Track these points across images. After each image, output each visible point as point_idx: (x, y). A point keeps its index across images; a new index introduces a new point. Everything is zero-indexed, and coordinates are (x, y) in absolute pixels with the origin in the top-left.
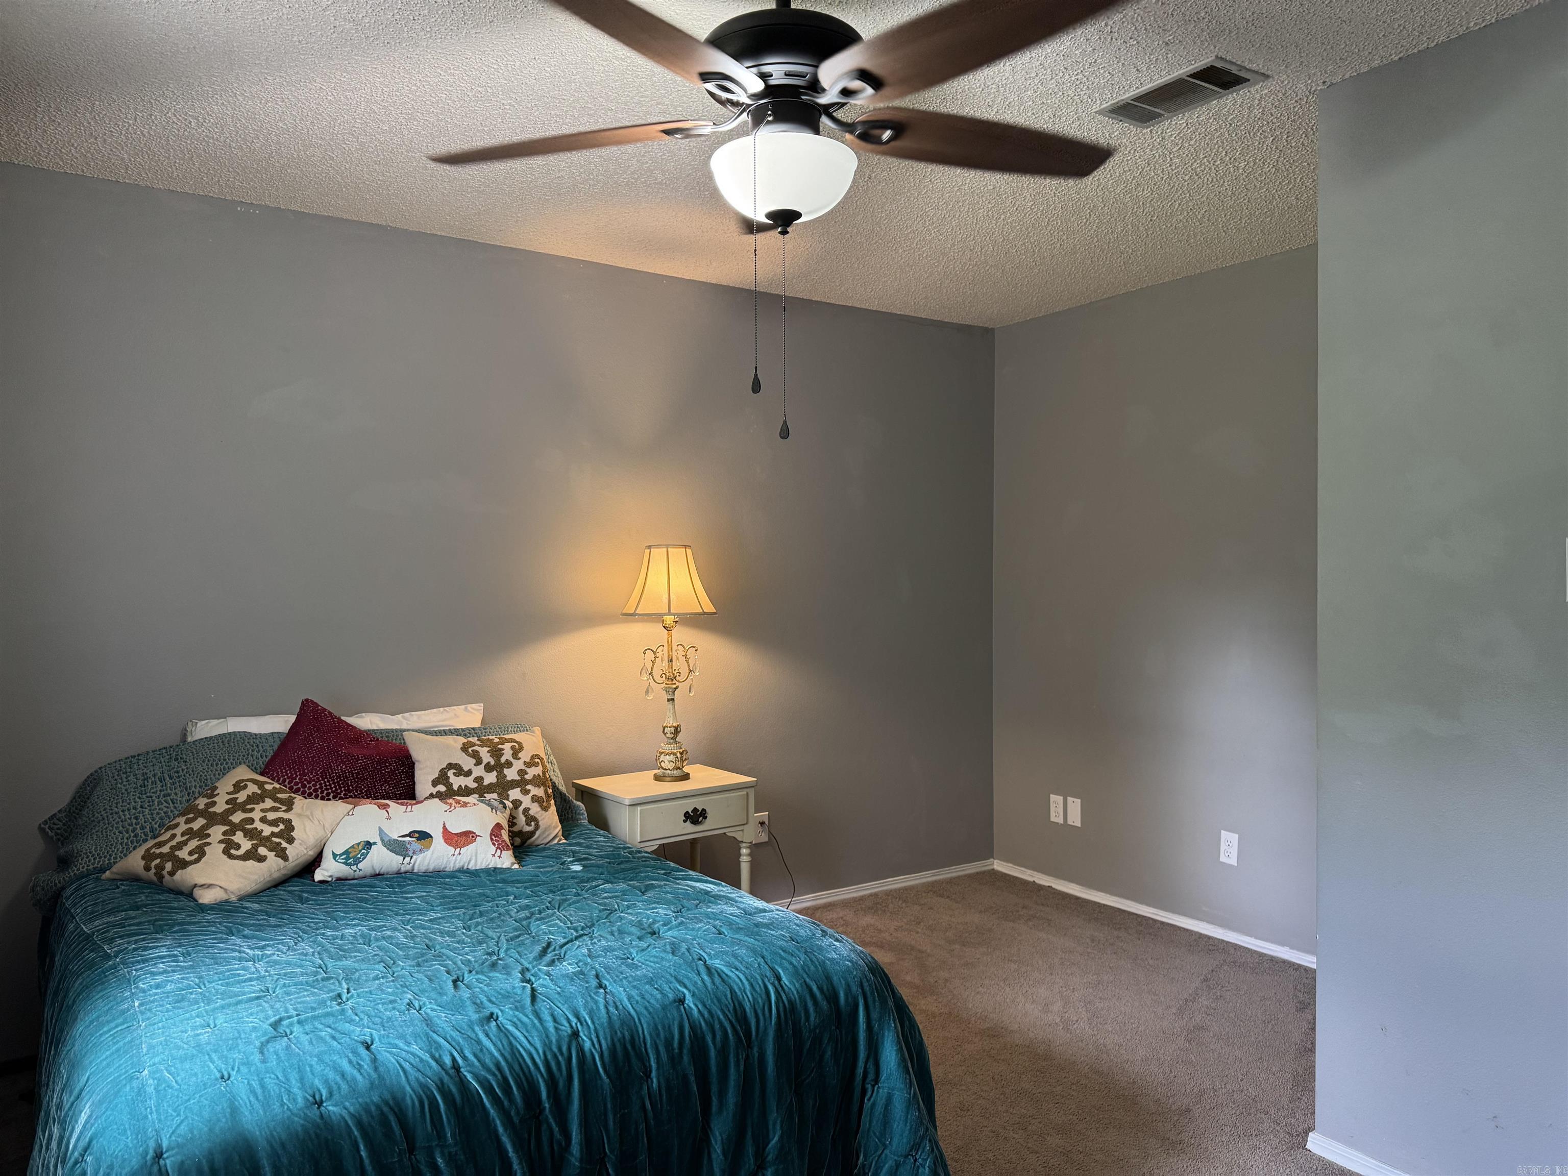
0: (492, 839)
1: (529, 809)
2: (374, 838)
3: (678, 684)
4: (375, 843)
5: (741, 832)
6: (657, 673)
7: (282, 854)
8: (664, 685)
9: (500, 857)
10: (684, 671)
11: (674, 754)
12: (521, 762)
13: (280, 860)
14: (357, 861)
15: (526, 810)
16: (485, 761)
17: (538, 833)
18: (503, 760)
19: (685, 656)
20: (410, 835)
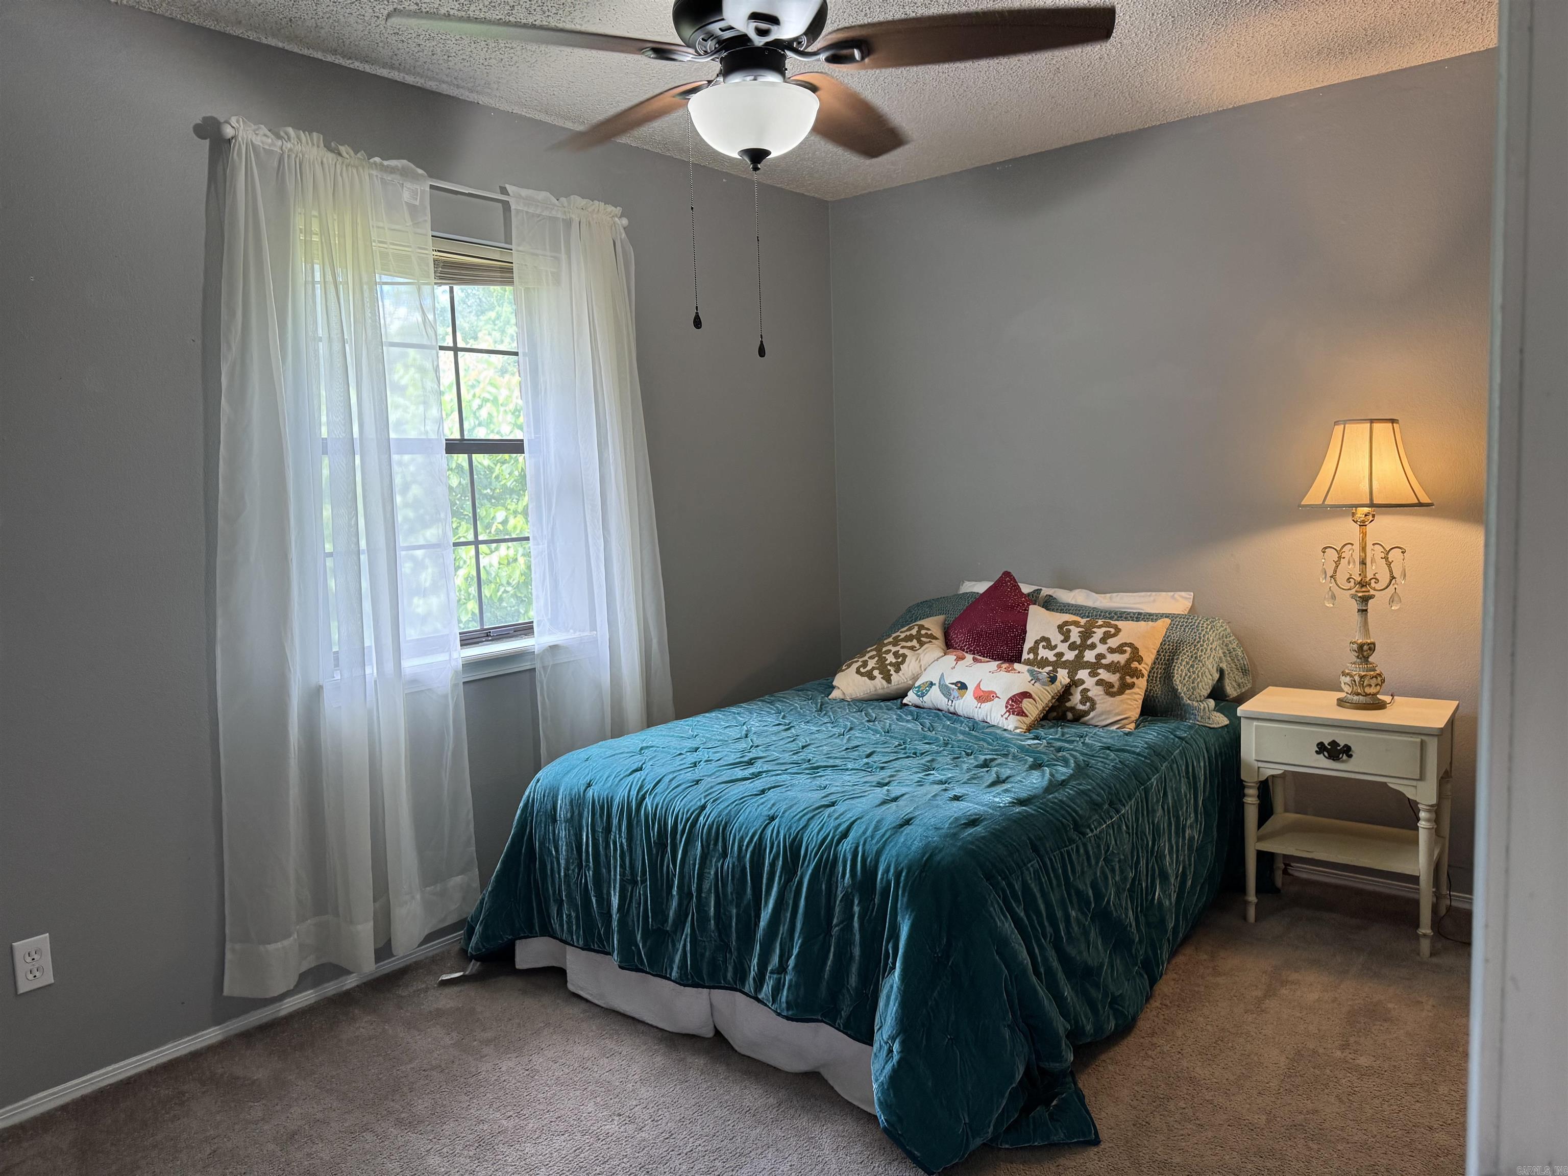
0: (1007, 703)
1: (1088, 690)
2: (936, 681)
3: (1372, 592)
4: (935, 684)
5: (1413, 789)
6: (1342, 577)
7: (888, 678)
8: (1353, 591)
9: (1006, 719)
10: (1384, 578)
11: (1351, 676)
12: (1106, 646)
13: (884, 682)
14: (923, 696)
15: (1086, 690)
16: (1071, 640)
18: (1089, 642)
19: (1386, 558)
20: (955, 684)
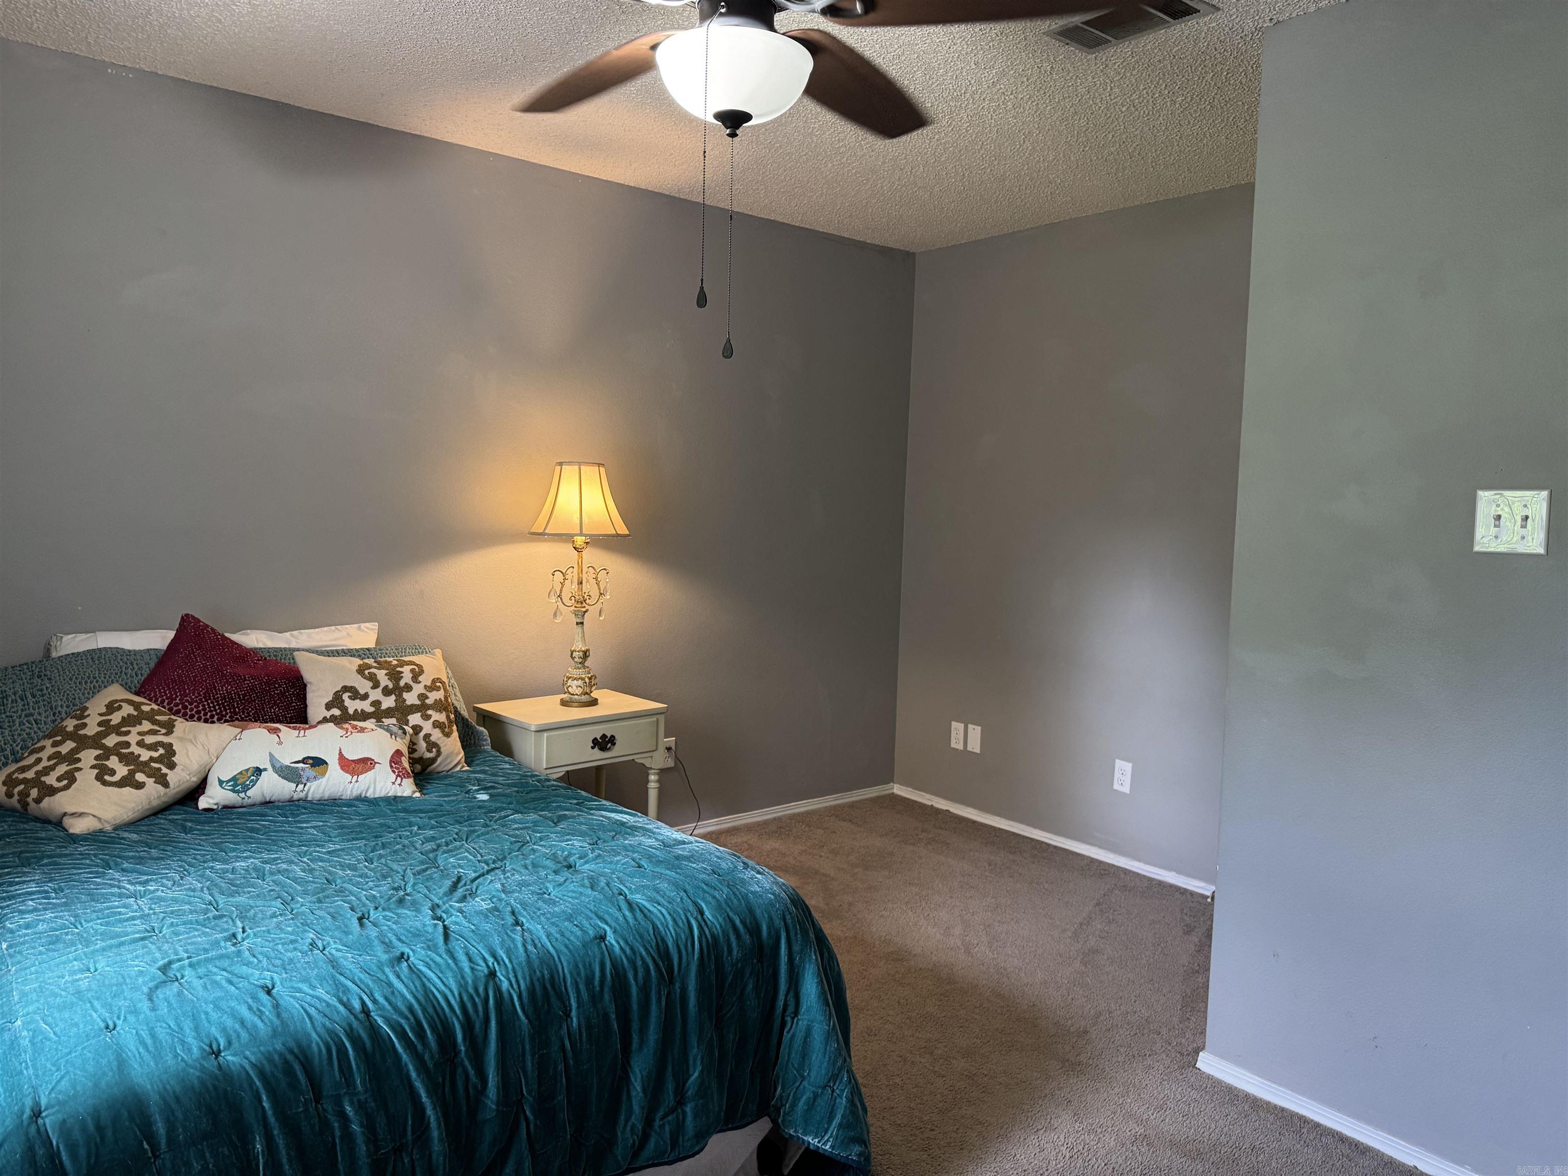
0: (391, 767)
1: (430, 735)
2: (265, 764)
3: (587, 607)
4: (265, 770)
5: (650, 759)
6: (566, 596)
7: (162, 781)
8: (573, 608)
9: (400, 785)
10: (595, 594)
11: (582, 679)
12: (421, 686)
13: (159, 787)
14: (246, 789)
15: (427, 736)
16: (383, 684)
17: (439, 760)
18: (402, 683)
19: (596, 579)
20: (304, 761)
